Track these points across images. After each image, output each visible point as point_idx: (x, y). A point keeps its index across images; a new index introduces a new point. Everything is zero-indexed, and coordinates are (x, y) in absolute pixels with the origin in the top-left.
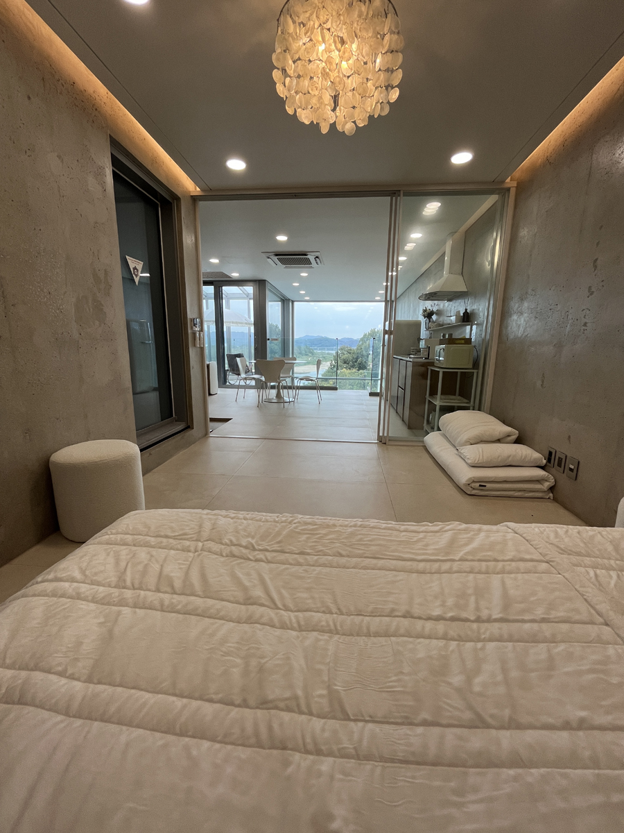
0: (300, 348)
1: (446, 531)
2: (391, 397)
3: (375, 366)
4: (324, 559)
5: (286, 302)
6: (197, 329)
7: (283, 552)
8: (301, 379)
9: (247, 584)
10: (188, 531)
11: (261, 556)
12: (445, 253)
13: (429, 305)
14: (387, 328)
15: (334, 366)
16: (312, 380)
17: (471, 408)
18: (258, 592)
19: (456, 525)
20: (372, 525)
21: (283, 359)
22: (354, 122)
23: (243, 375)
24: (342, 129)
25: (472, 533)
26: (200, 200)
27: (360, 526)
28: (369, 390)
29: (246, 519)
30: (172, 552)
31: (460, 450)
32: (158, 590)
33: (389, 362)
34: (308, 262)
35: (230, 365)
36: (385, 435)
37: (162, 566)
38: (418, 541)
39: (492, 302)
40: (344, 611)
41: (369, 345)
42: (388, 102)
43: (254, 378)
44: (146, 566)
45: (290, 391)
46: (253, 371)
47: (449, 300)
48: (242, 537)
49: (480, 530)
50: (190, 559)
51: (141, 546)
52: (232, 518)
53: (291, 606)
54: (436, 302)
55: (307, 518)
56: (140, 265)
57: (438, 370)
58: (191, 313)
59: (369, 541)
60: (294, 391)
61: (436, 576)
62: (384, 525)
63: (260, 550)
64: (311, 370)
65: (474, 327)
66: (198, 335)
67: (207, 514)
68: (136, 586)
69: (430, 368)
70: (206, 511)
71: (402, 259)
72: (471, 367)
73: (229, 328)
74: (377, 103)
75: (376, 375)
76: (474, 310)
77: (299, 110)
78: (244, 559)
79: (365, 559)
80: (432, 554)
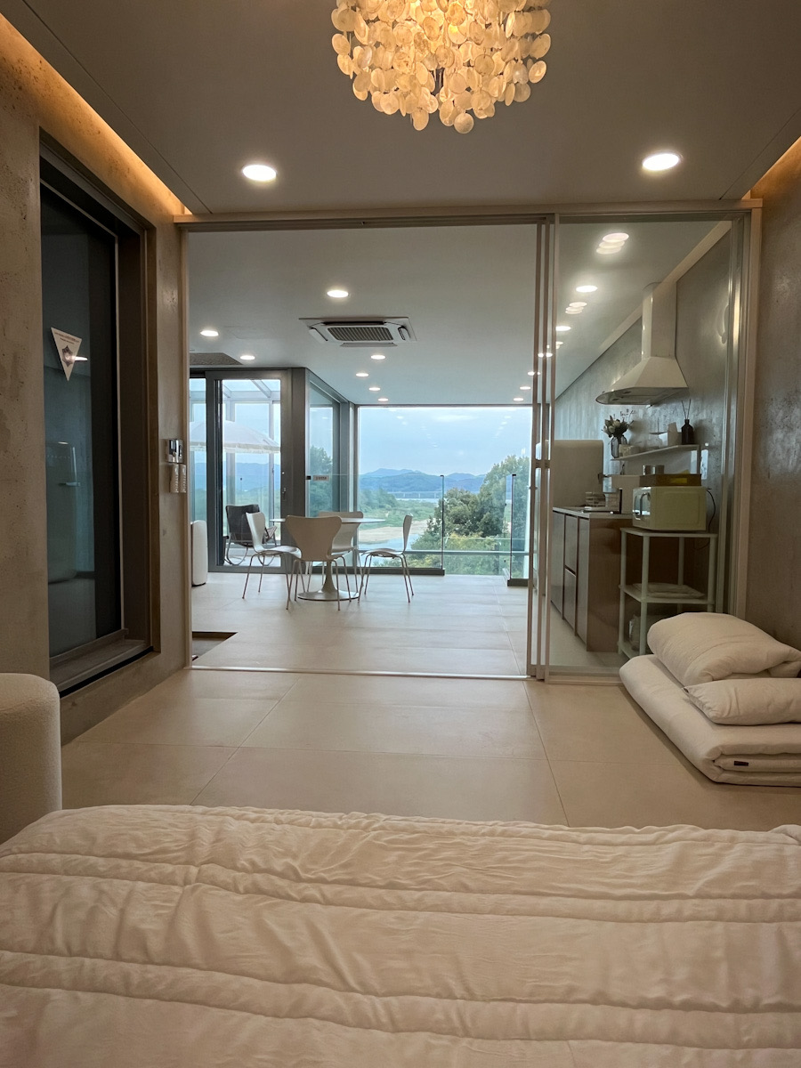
0: (367, 494)
1: (667, 842)
2: (553, 587)
3: (518, 527)
4: (432, 897)
5: (343, 408)
6: (176, 459)
7: (352, 883)
8: (374, 554)
9: (289, 943)
10: (166, 845)
11: (312, 891)
12: (641, 317)
13: (618, 412)
14: (538, 457)
15: (436, 528)
16: (394, 556)
17: (709, 608)
18: (311, 959)
19: (686, 831)
20: (525, 831)
21: (337, 514)
22: (471, 112)
23: (259, 547)
24: (450, 122)
25: (718, 845)
26: (190, 231)
27: (503, 834)
28: (506, 574)
29: (278, 822)
30: (141, 885)
31: (691, 692)
32: (117, 957)
33: (543, 519)
34: (387, 335)
35: (231, 528)
36: (543, 663)
37: (122, 912)
38: (615, 860)
39: (733, 407)
40: (478, 992)
41: (504, 487)
42: (529, 83)
43: (280, 553)
44: (93, 912)
45: (351, 578)
46: (278, 538)
47: (655, 403)
48: (275, 855)
49: (733, 840)
50: (176, 898)
51: (79, 874)
52: (253, 821)
53: (375, 983)
54: (629, 407)
55: (396, 820)
56: (76, 344)
57: (640, 534)
58: (165, 430)
59: (520, 861)
60: (359, 577)
61: (652, 927)
62: (548, 833)
63: (310, 881)
64: (392, 537)
65: (705, 453)
66: (176, 470)
67: (204, 814)
68: (75, 949)
69: (625, 531)
70: (200, 809)
71: (562, 328)
72: (704, 529)
73: (231, 457)
74: (508, 84)
75: (520, 546)
76: (701, 421)
77: (375, 95)
78: (280, 897)
79: (512, 896)
80: (641, 886)
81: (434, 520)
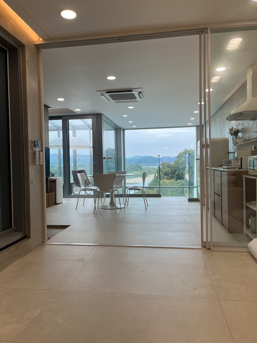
0: (131, 165)
6: (38, 149)
8: (131, 189)
16: (139, 190)
21: (116, 173)
23: (83, 187)
28: (187, 196)
34: (133, 97)
35: (74, 179)
36: (209, 240)
43: (91, 190)
45: (121, 199)
47: (253, 119)
54: (240, 122)
57: (253, 178)
58: (32, 136)
66: (37, 154)
69: (244, 176)
81: (157, 175)
